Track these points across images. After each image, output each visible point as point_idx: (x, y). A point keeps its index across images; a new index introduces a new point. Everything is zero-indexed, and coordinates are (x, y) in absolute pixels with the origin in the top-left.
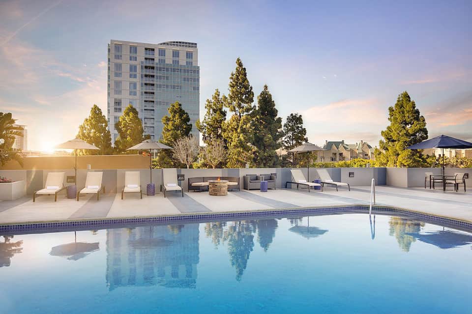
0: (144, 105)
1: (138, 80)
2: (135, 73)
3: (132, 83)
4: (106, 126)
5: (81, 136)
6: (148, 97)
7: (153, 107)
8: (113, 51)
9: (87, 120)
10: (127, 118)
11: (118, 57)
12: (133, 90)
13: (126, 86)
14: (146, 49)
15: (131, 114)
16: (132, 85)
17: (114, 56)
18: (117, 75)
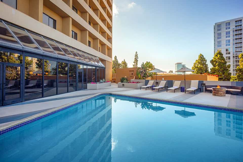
0: (235, 50)
1: (231, 38)
2: (229, 35)
3: (227, 40)
4: (206, 62)
5: (194, 67)
6: (238, 45)
7: (242, 50)
8: (216, 28)
9: (196, 60)
10: (216, 58)
11: (219, 30)
12: (228, 44)
13: (224, 42)
14: (236, 21)
15: (218, 55)
16: (227, 42)
17: (217, 30)
18: (218, 38)
